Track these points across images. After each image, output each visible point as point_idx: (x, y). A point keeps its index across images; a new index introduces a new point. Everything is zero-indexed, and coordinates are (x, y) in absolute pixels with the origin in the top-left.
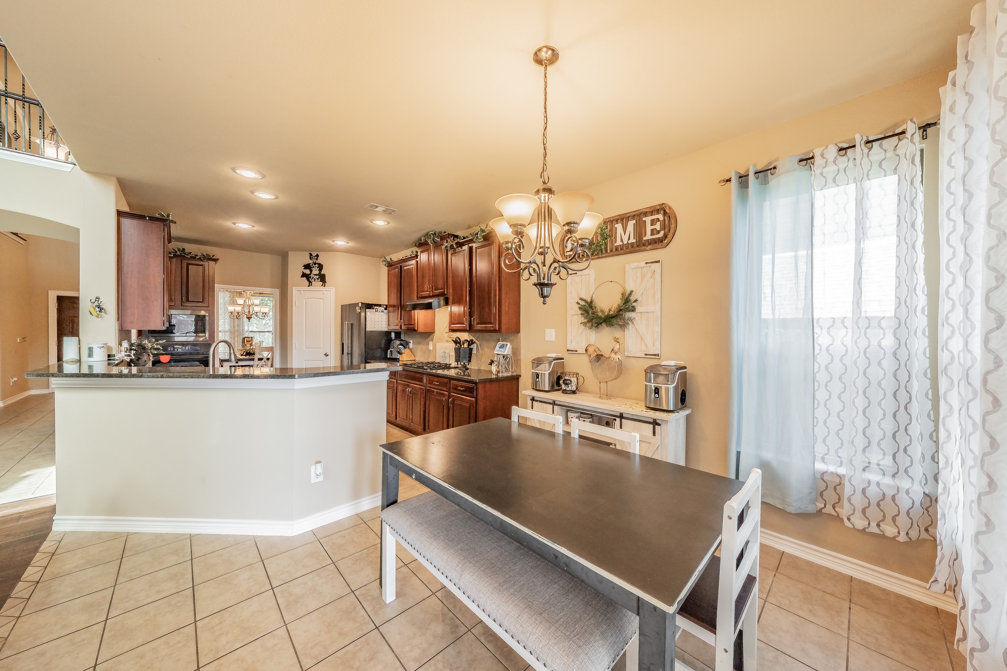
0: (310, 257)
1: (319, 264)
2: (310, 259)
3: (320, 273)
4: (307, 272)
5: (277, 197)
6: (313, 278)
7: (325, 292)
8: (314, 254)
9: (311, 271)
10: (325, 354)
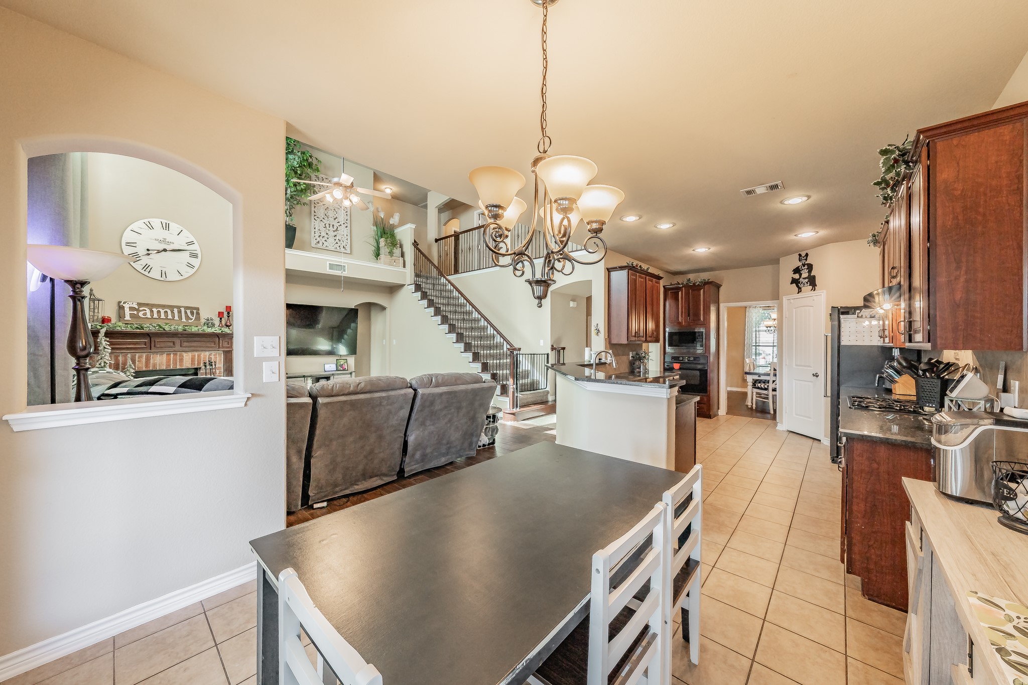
0: (799, 258)
1: (807, 264)
2: (800, 261)
3: (809, 275)
4: (797, 276)
5: (674, 225)
6: (802, 283)
7: (815, 298)
8: (803, 254)
9: (800, 275)
10: (813, 374)
